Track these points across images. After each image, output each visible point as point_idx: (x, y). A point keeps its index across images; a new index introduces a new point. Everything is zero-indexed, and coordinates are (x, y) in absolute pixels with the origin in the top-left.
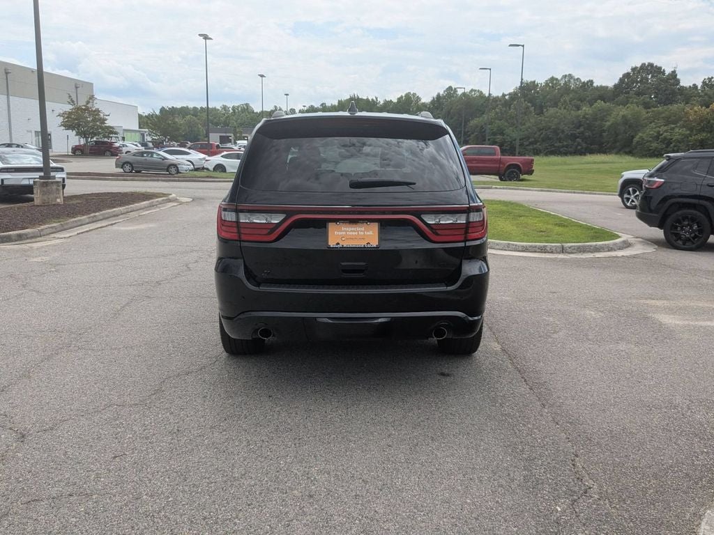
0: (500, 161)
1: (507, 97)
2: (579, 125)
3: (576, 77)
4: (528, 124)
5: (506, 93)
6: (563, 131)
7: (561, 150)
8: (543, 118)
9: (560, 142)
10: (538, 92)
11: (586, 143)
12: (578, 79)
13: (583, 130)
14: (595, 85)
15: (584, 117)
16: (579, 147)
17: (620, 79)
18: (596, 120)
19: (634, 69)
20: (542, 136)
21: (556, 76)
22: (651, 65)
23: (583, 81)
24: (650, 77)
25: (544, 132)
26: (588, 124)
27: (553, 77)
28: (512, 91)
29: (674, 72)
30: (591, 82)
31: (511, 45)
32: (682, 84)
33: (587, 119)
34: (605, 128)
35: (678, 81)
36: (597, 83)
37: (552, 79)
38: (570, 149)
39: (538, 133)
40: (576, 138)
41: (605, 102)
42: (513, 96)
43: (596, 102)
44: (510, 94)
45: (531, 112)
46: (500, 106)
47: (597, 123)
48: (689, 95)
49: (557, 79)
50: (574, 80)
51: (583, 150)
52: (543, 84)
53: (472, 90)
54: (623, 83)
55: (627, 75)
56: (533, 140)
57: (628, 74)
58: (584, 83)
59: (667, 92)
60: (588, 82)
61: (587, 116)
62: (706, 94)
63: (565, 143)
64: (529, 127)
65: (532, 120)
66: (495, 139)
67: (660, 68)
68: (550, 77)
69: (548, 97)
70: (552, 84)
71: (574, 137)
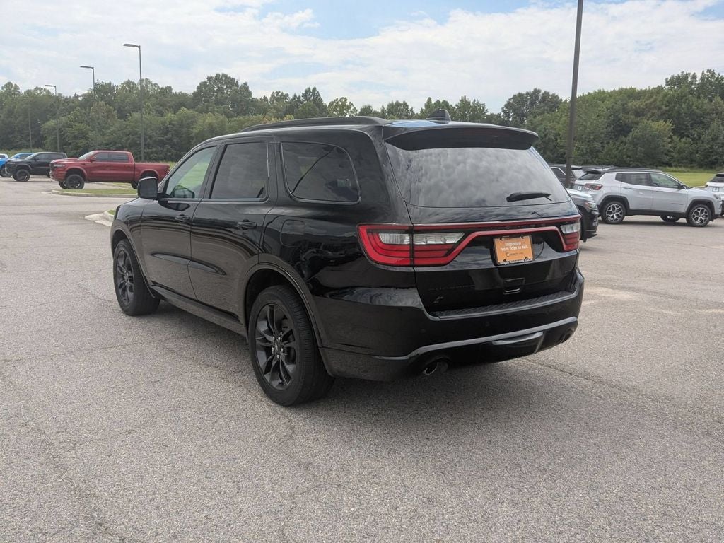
0: (134, 168)
1: (80, 99)
2: (167, 131)
3: (153, 83)
4: (112, 129)
5: (79, 94)
6: (150, 137)
7: (151, 156)
8: (128, 123)
9: (149, 148)
10: (115, 96)
11: (175, 149)
12: (155, 84)
13: (170, 136)
14: (173, 91)
15: (170, 123)
16: (169, 154)
17: (198, 88)
18: (181, 126)
19: (210, 79)
20: (129, 141)
21: (132, 80)
22: (224, 76)
23: (161, 87)
24: (225, 87)
25: (131, 138)
26: (175, 130)
27: (129, 81)
28: (86, 92)
29: (246, 84)
30: (170, 88)
31: (126, 45)
32: (253, 96)
33: (173, 125)
34: (193, 135)
35: (250, 94)
36: (176, 90)
37: (128, 82)
38: (161, 156)
39: (125, 138)
40: (165, 144)
41: (189, 109)
42: (88, 98)
43: (180, 108)
44: (83, 95)
45: (113, 115)
46: (78, 108)
47: (185, 130)
48: (261, 107)
49: (133, 83)
50: (152, 85)
51: (173, 157)
52: (119, 87)
53: (37, 89)
54: (201, 92)
55: (203, 84)
56: (120, 145)
57: (205, 83)
58: (162, 88)
59: (242, 103)
60: (166, 88)
61: (173, 122)
62: (274, 107)
63: (154, 149)
64: (114, 132)
65: (116, 124)
66: (77, 143)
67: (233, 80)
68: (126, 80)
69: (127, 100)
70: (129, 87)
71: (162, 143)
